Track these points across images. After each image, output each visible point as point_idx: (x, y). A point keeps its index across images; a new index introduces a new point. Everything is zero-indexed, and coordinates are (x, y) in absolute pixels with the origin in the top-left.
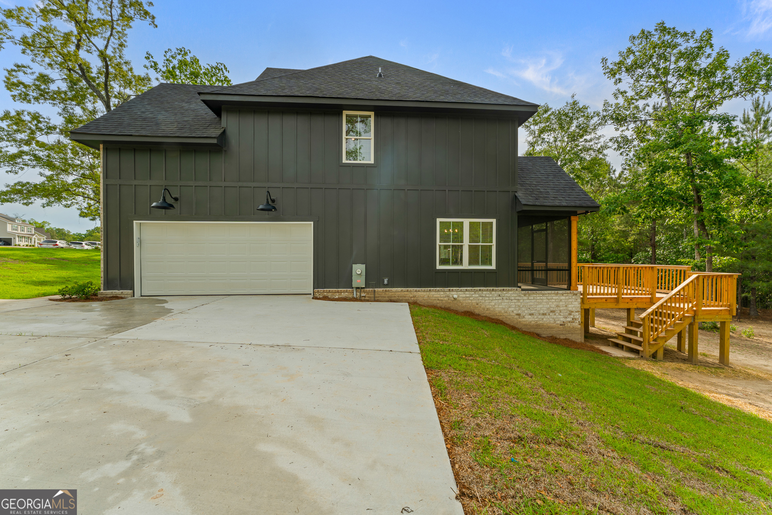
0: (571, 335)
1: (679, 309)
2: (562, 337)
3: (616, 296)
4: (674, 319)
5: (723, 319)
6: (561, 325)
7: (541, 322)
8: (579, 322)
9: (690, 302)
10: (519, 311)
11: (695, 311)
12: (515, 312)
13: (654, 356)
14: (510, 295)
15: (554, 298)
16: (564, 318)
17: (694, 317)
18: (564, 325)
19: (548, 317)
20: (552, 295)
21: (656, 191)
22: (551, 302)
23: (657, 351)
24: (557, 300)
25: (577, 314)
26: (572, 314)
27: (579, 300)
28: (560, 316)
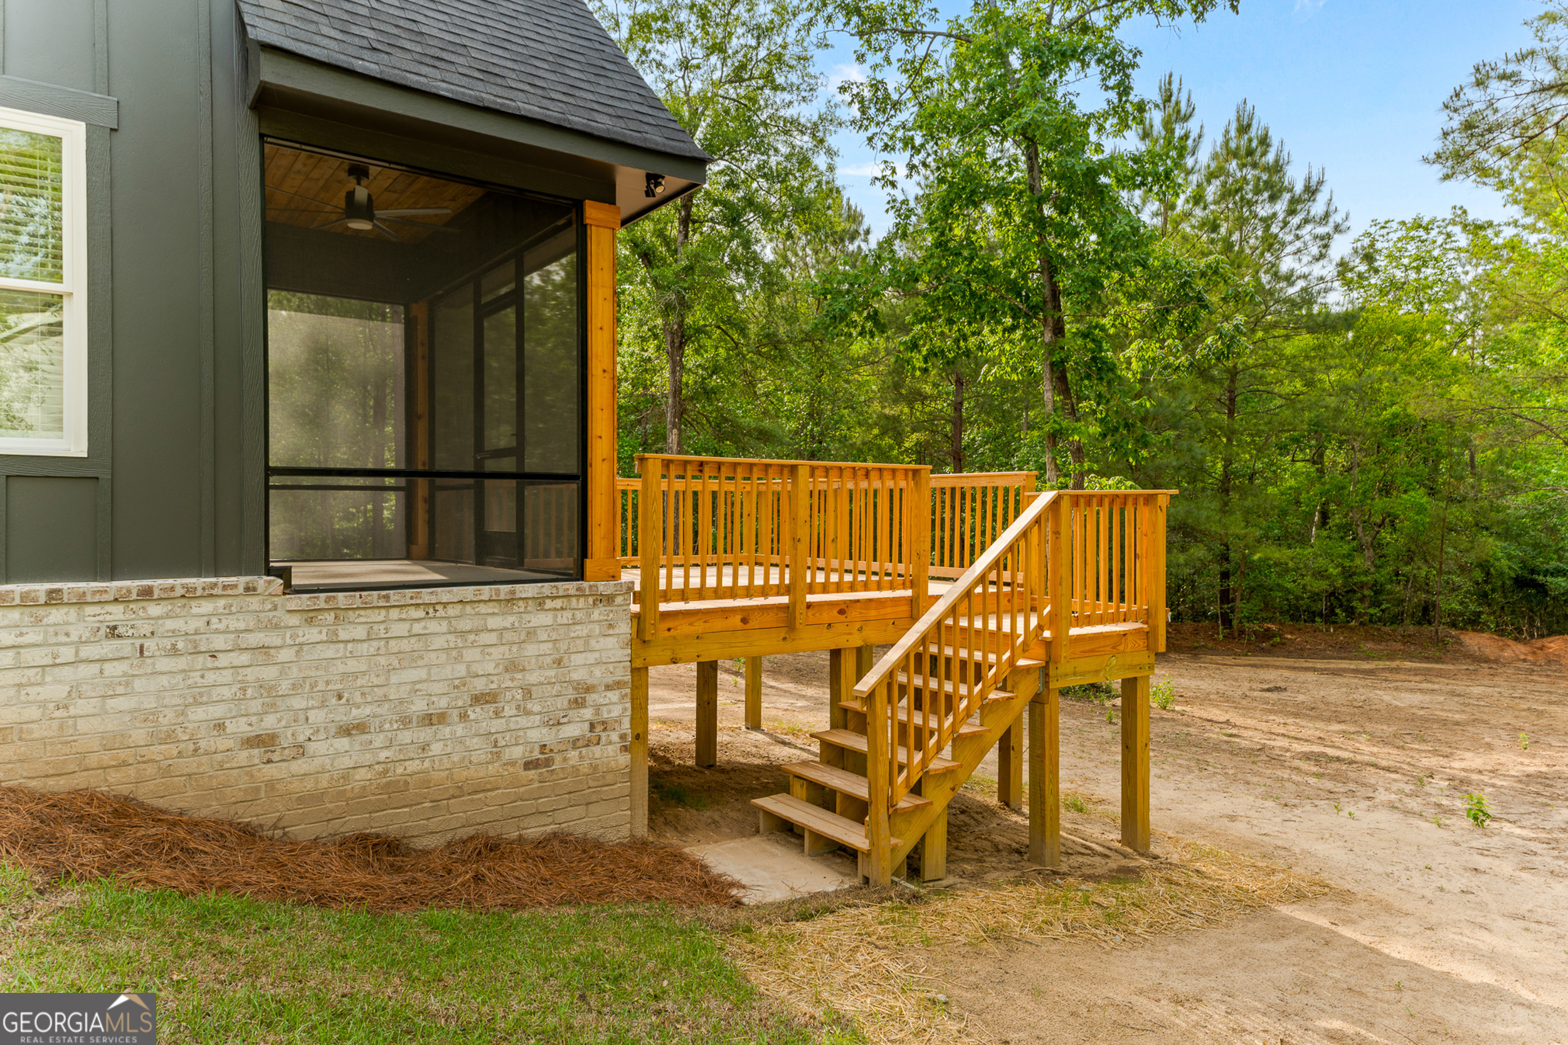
0: (580, 811)
1: (998, 640)
2: (535, 830)
3: (785, 600)
4: (980, 686)
5: (1131, 667)
6: (528, 765)
7: (413, 766)
8: (623, 737)
9: (1033, 609)
10: (270, 722)
11: (1048, 644)
12: (240, 727)
13: (914, 866)
14: (200, 623)
15: (493, 623)
16: (546, 724)
17: (1045, 672)
18: (548, 762)
19: (460, 730)
20: (483, 609)
21: (954, 264)
22: (473, 645)
23: (923, 838)
24: (508, 636)
25: (614, 696)
26: (591, 698)
27: (625, 628)
28: (523, 721)
